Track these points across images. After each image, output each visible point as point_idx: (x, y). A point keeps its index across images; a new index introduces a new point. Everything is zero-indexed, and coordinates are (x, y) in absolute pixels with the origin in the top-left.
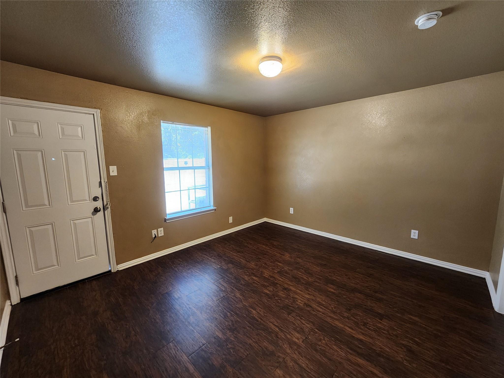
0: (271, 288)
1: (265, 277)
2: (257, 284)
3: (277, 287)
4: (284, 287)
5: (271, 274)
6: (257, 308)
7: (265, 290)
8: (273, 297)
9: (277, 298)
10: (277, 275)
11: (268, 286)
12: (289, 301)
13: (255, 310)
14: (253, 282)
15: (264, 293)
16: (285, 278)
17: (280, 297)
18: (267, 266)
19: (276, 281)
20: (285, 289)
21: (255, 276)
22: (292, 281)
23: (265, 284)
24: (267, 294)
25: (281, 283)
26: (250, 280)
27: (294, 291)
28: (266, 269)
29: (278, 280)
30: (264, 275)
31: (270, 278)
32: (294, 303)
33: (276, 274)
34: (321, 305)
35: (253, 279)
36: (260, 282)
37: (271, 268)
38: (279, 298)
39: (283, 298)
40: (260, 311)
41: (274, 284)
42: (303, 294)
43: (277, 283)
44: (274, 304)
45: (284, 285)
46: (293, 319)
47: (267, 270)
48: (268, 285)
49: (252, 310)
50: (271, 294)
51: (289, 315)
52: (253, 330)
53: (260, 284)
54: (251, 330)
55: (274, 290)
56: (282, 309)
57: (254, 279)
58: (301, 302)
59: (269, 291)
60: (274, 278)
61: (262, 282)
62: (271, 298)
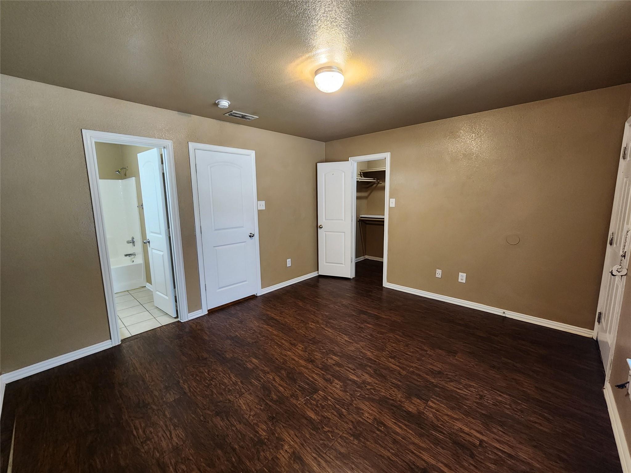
0: (329, 362)
1: (339, 380)
2: (349, 367)
3: (322, 363)
4: (314, 365)
5: (329, 386)
6: (344, 342)
7: (337, 359)
8: (328, 352)
9: (324, 351)
10: (320, 385)
11: (334, 365)
12: (311, 348)
13: (346, 340)
14: (355, 370)
15: (339, 356)
16: (308, 379)
17: (321, 352)
18: (337, 406)
19: (323, 372)
20: (312, 361)
21: (354, 382)
22: (301, 373)
23: (338, 369)
24: (335, 354)
25: (316, 370)
26: (361, 375)
27: (302, 359)
28: (338, 397)
29: (319, 374)
30: (341, 384)
31: (331, 378)
32: (306, 346)
33: (322, 386)
34: (279, 345)
35: (357, 377)
36: (346, 371)
37: (329, 402)
38: (321, 350)
39: (317, 351)
40: (341, 340)
41: (326, 368)
42: (293, 355)
43: (321, 369)
44: (327, 345)
45: (312, 366)
46: (311, 335)
47: (336, 396)
48: (334, 367)
49: (348, 340)
50: (330, 355)
51: (315, 337)
52: (345, 328)
53: (345, 367)
54: (346, 328)
55: (327, 360)
56: (319, 341)
57: (355, 375)
58: (299, 347)
59: (332, 359)
60: (324, 379)
61: (343, 371)
62: (330, 351)
